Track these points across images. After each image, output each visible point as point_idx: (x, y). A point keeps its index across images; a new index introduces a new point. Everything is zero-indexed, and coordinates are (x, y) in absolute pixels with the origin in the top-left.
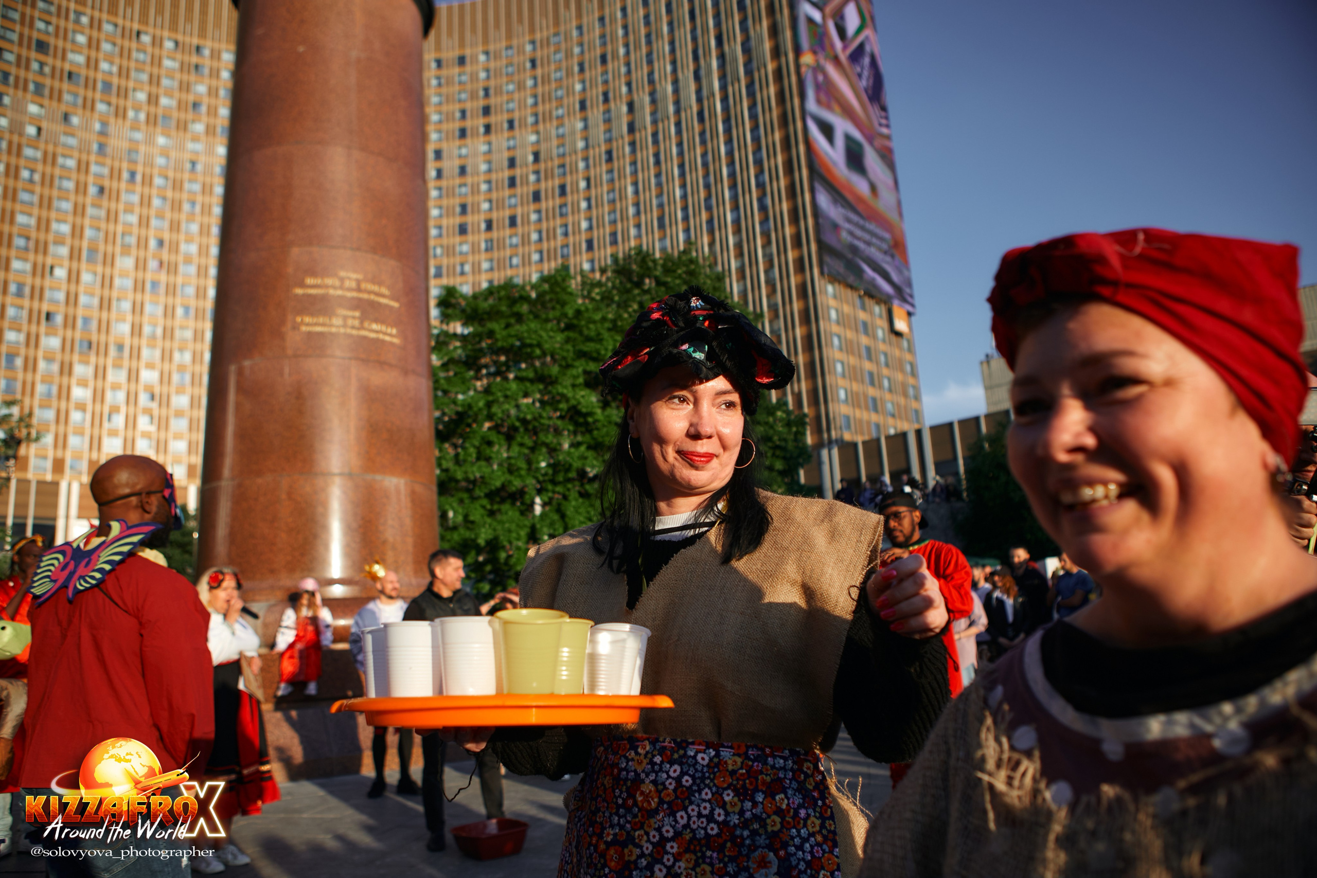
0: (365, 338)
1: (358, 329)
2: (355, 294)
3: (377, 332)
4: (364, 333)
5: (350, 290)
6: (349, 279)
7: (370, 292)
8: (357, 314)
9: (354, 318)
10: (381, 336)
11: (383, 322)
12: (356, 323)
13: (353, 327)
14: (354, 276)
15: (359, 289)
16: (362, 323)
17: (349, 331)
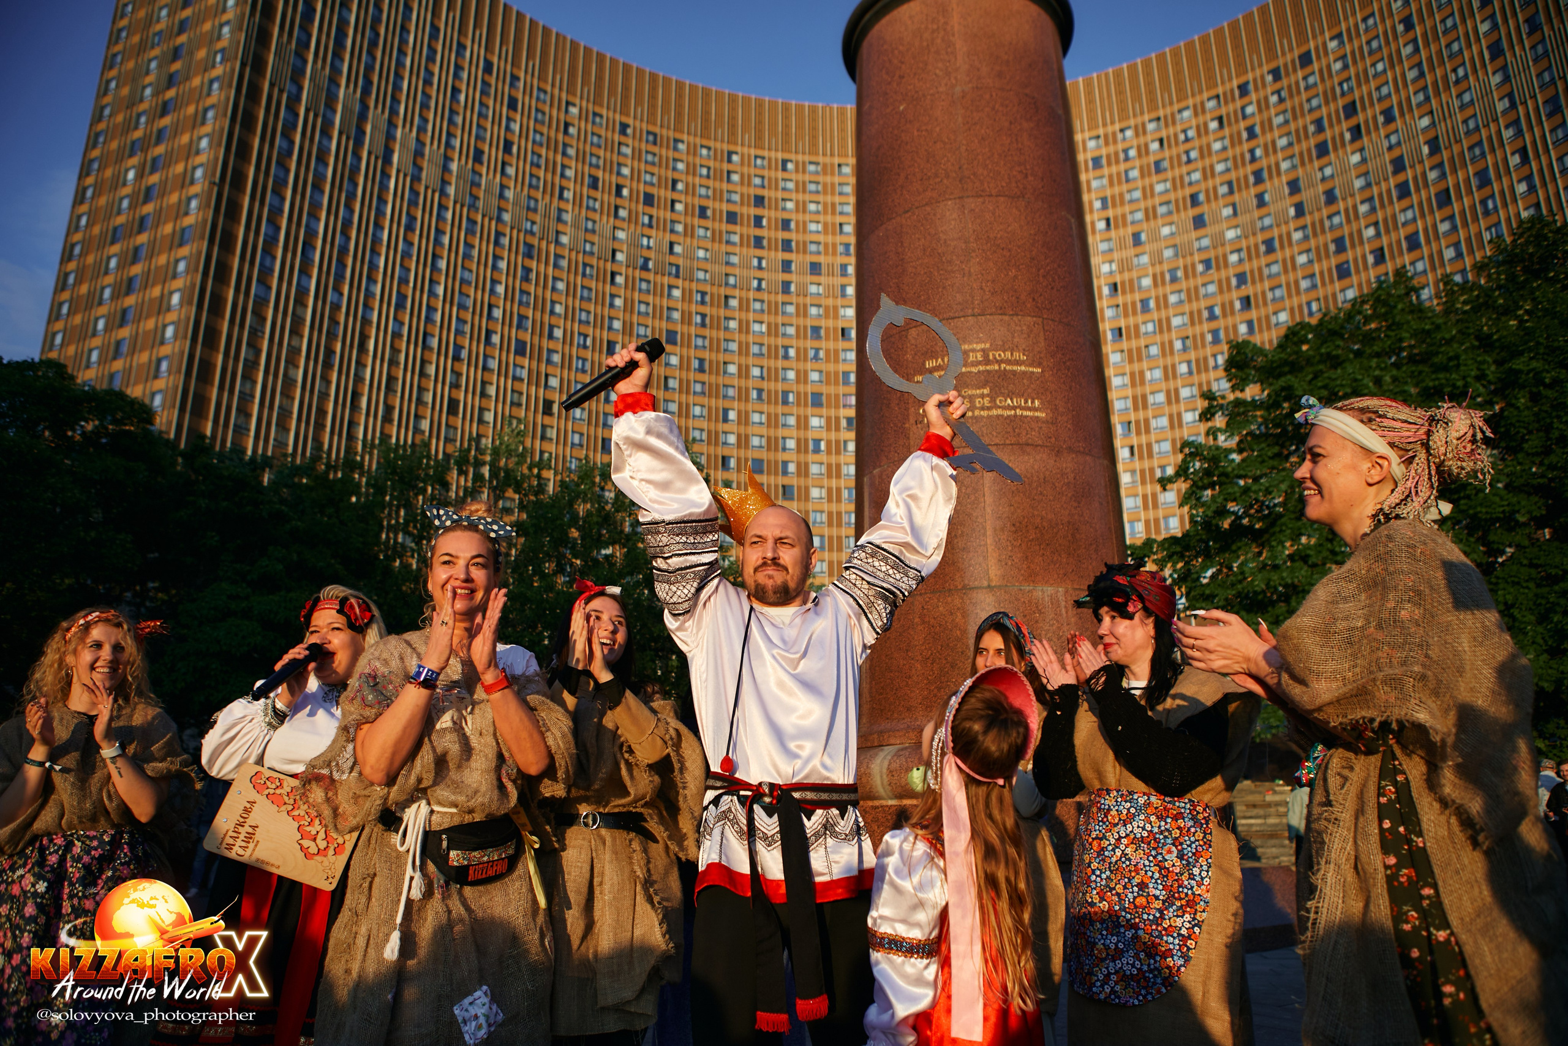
0: (998, 416)
1: (989, 409)
2: (981, 368)
3: (1014, 408)
4: (994, 412)
5: (979, 363)
6: (973, 351)
7: (999, 362)
8: (986, 391)
9: (983, 396)
10: (1019, 412)
11: (1020, 395)
12: (986, 401)
13: (983, 408)
14: (979, 347)
15: (987, 361)
16: (993, 400)
17: (977, 413)
